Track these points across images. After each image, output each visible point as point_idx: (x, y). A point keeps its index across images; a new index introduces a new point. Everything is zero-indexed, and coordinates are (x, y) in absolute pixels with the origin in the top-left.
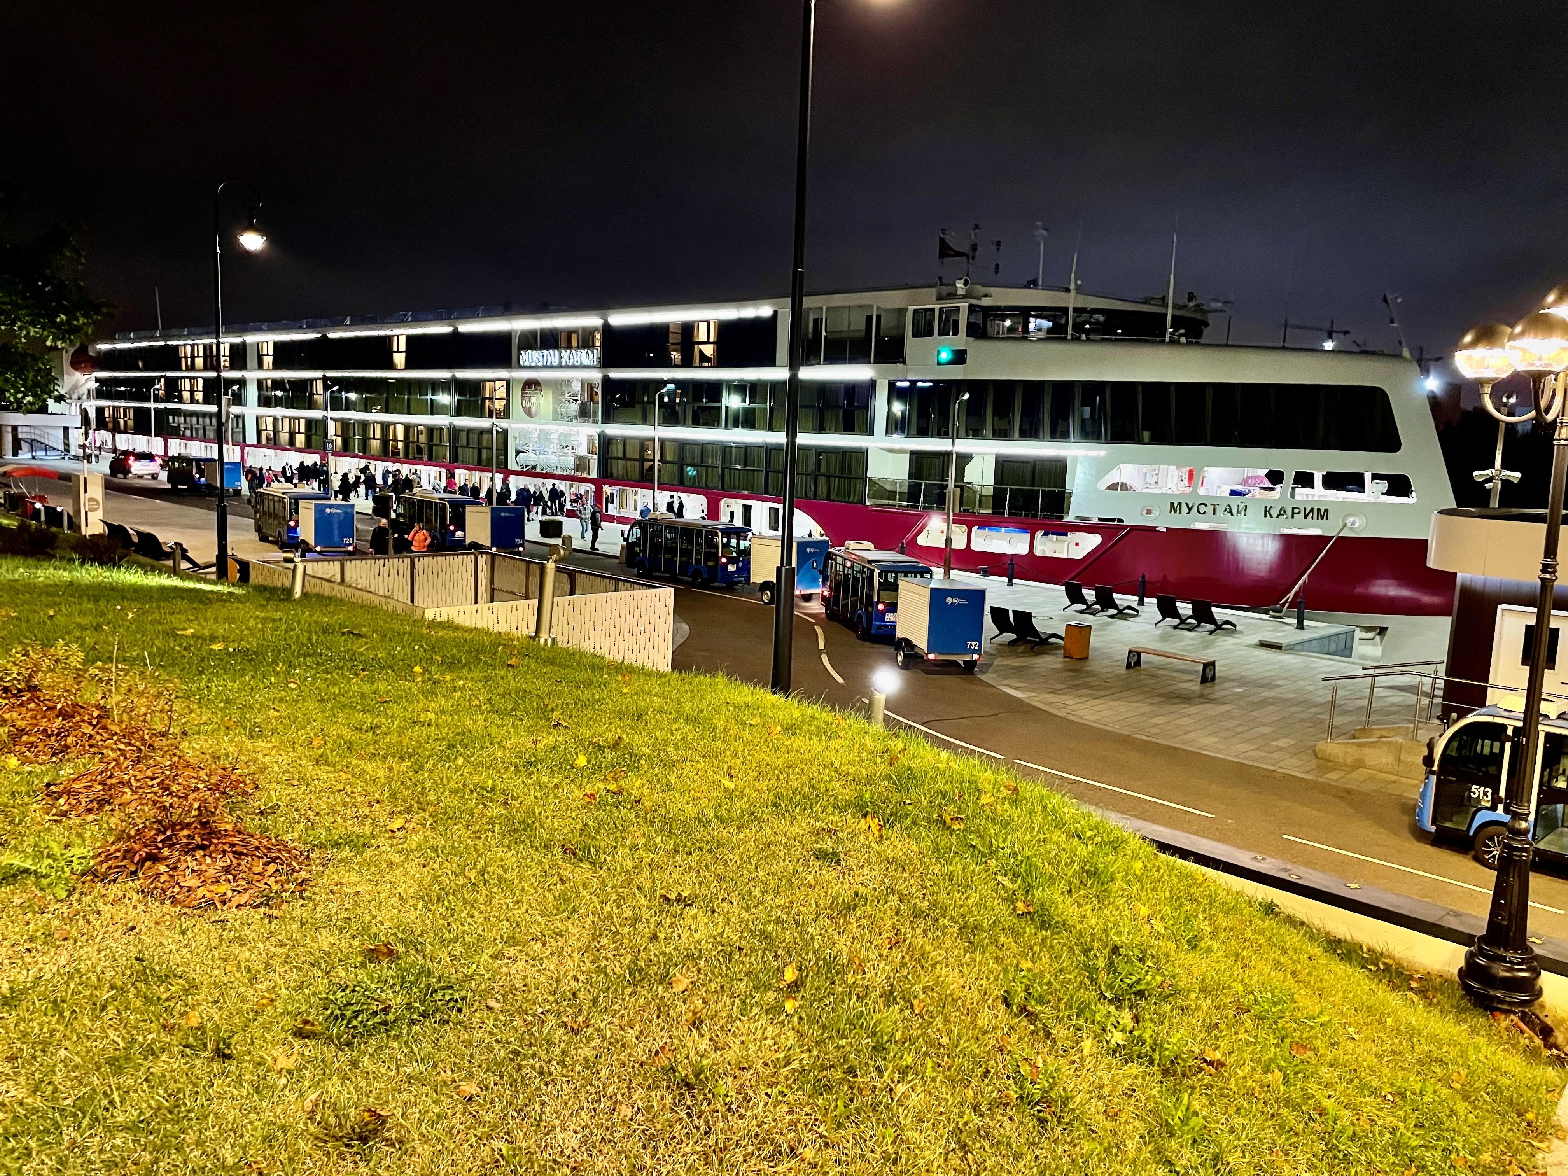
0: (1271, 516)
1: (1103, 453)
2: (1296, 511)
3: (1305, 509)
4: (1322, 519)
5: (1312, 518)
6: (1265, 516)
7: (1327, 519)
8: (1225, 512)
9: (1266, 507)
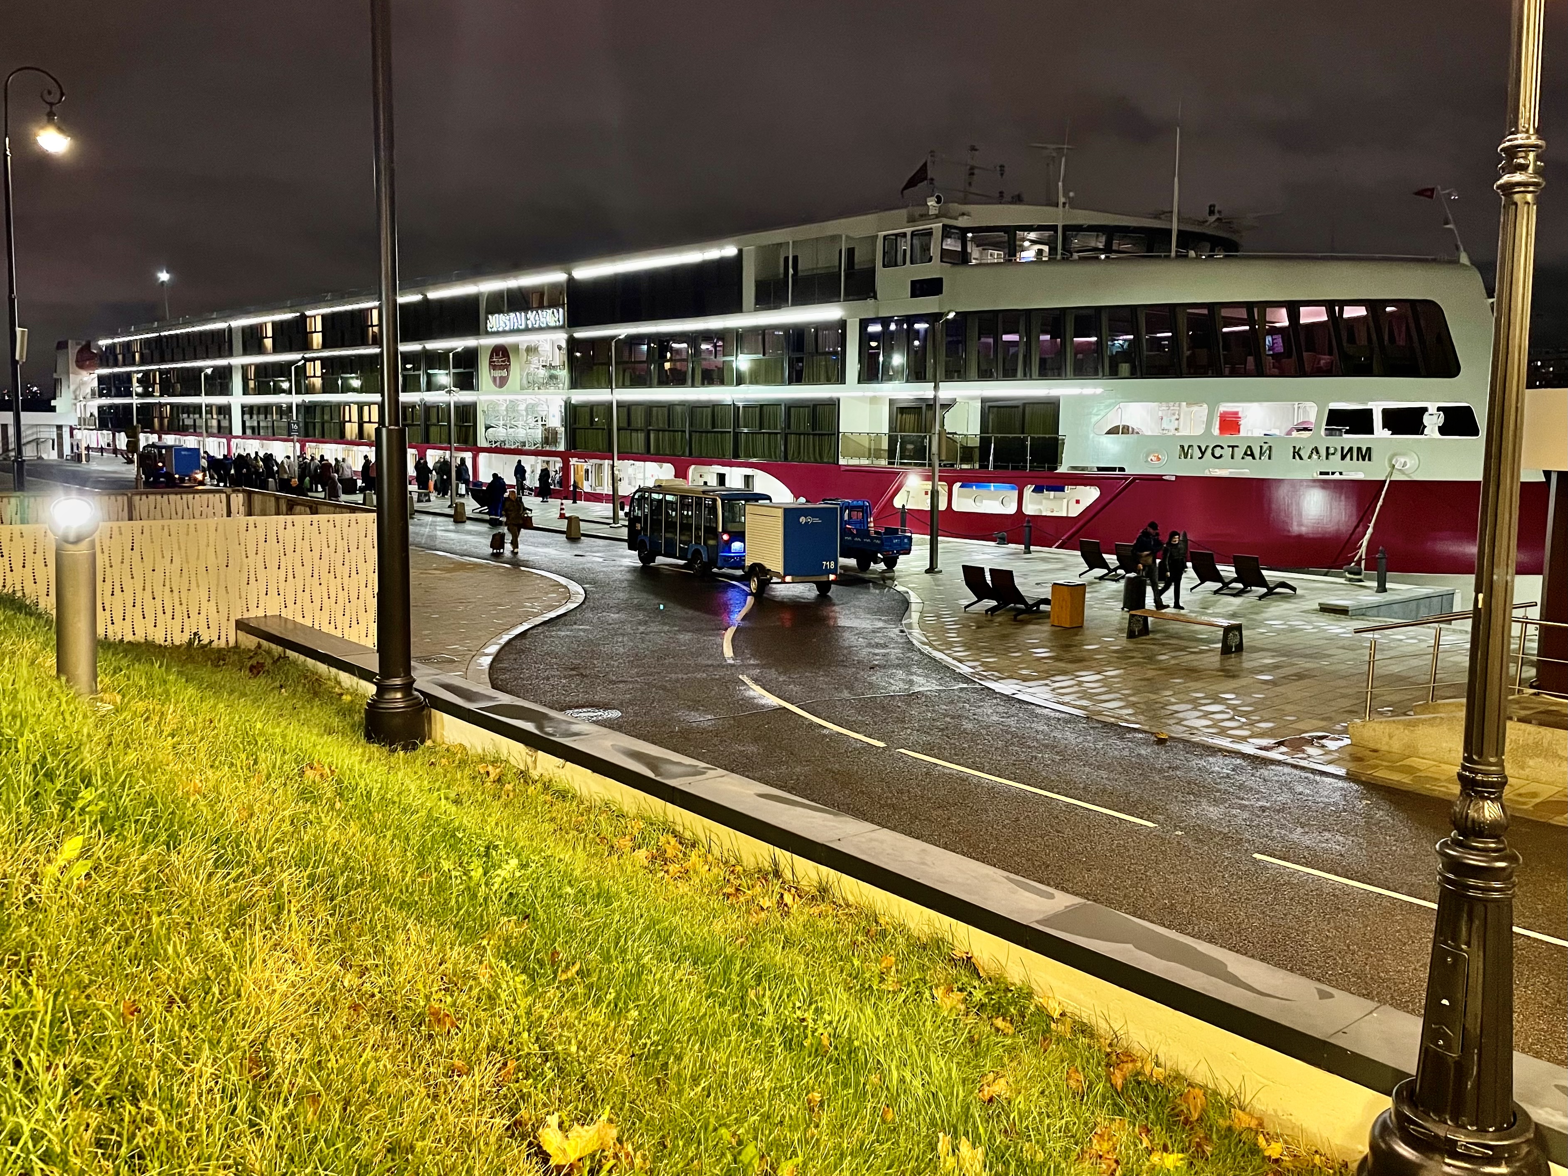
0: (1301, 458)
2: (1331, 451)
3: (1342, 448)
4: (1364, 459)
5: (1351, 459)
6: (1294, 457)
7: (1370, 460)
8: (1245, 454)
9: (1294, 447)
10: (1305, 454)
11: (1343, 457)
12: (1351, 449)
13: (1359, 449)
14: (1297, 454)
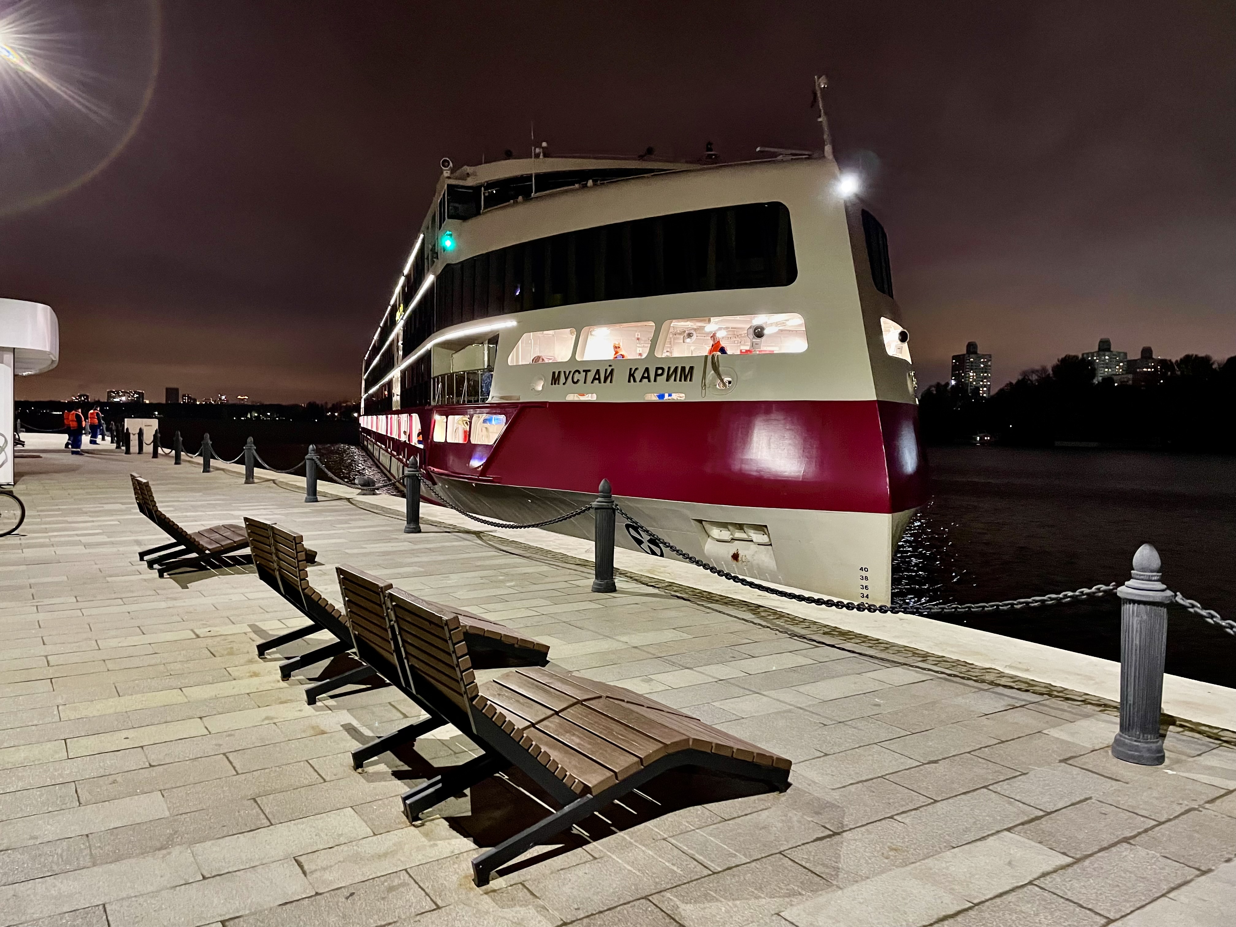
0: (635, 381)
2: (660, 372)
3: (669, 368)
4: (685, 380)
5: (675, 380)
6: (629, 381)
7: (691, 380)
8: (594, 379)
9: (631, 369)
10: (638, 376)
11: (667, 380)
12: (676, 368)
13: (683, 369)
14: (632, 375)
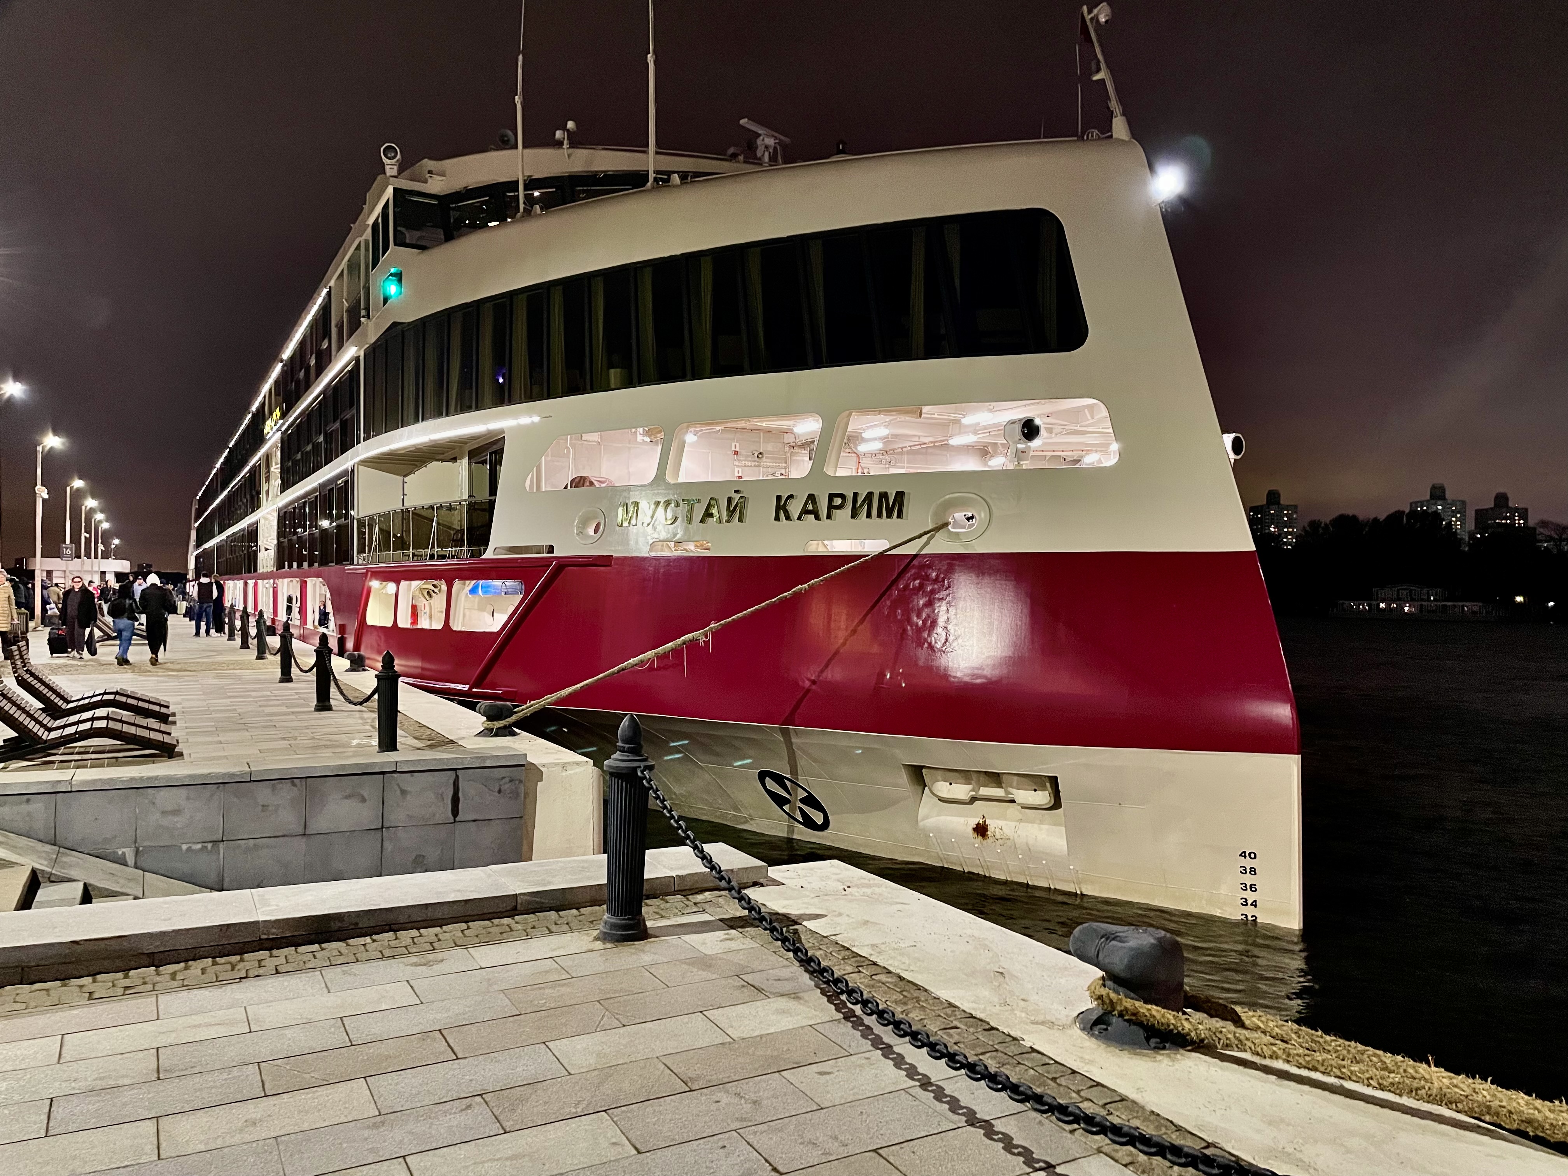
0: (788, 518)
1: (536, 419)
2: (838, 501)
3: (856, 495)
4: (889, 516)
5: (869, 516)
6: (777, 518)
7: (899, 516)
8: (708, 514)
9: (779, 498)
10: (795, 508)
11: (854, 515)
12: (870, 495)
13: (884, 496)
14: (781, 508)
